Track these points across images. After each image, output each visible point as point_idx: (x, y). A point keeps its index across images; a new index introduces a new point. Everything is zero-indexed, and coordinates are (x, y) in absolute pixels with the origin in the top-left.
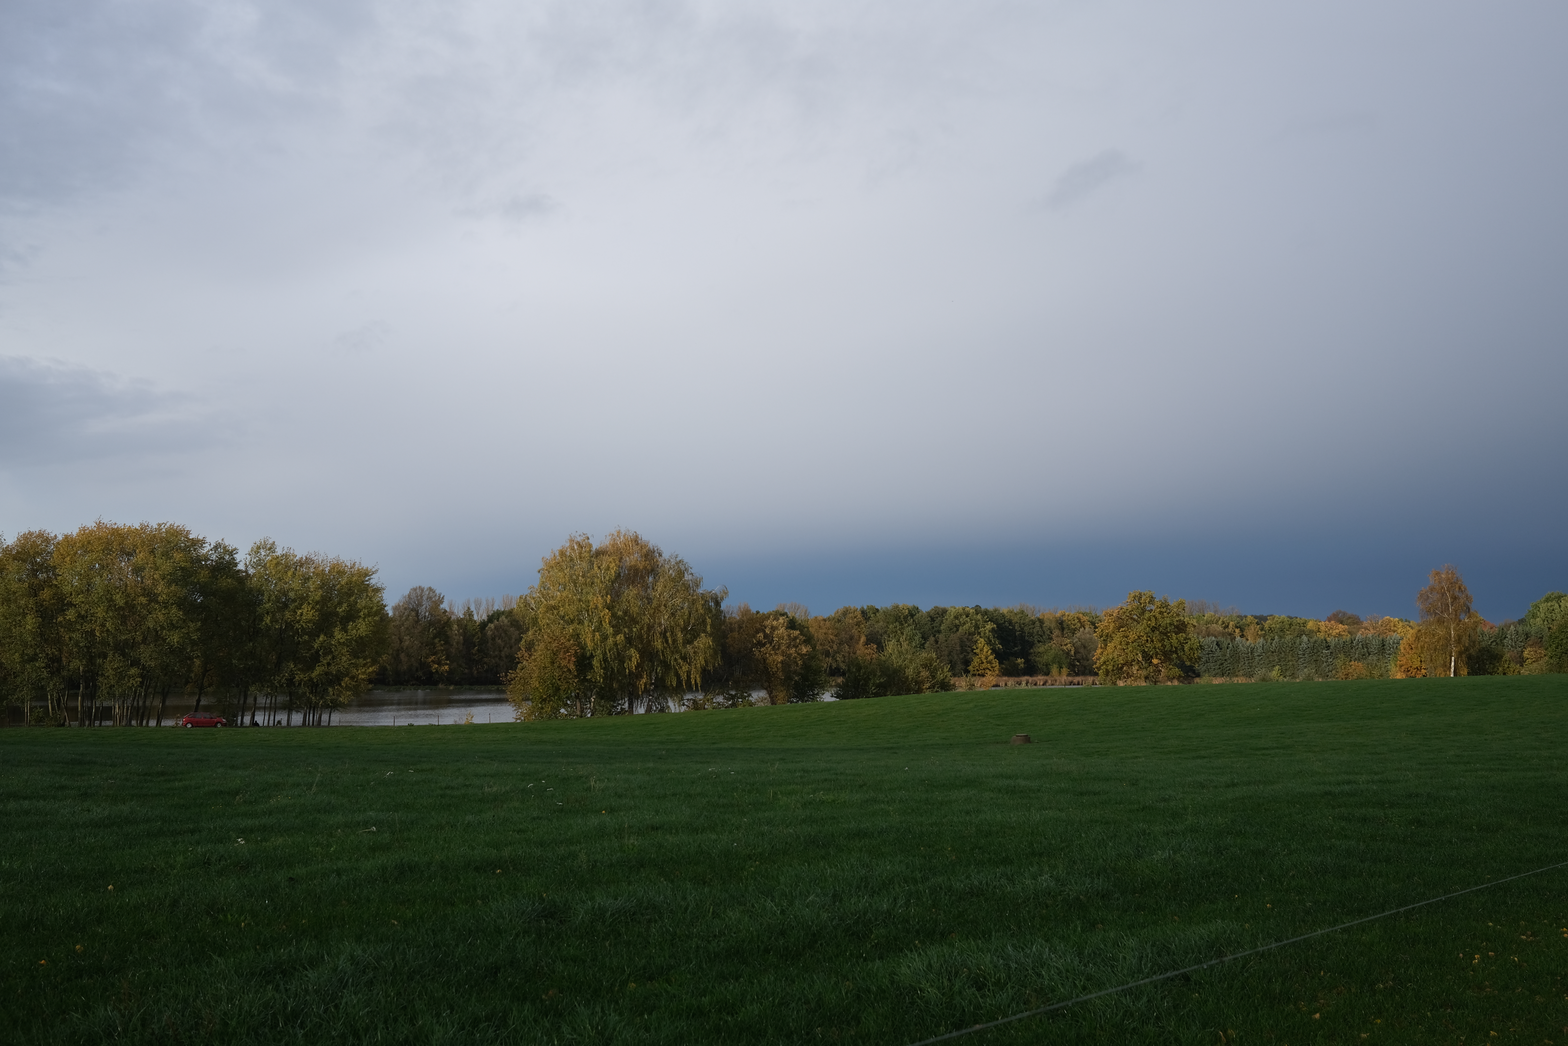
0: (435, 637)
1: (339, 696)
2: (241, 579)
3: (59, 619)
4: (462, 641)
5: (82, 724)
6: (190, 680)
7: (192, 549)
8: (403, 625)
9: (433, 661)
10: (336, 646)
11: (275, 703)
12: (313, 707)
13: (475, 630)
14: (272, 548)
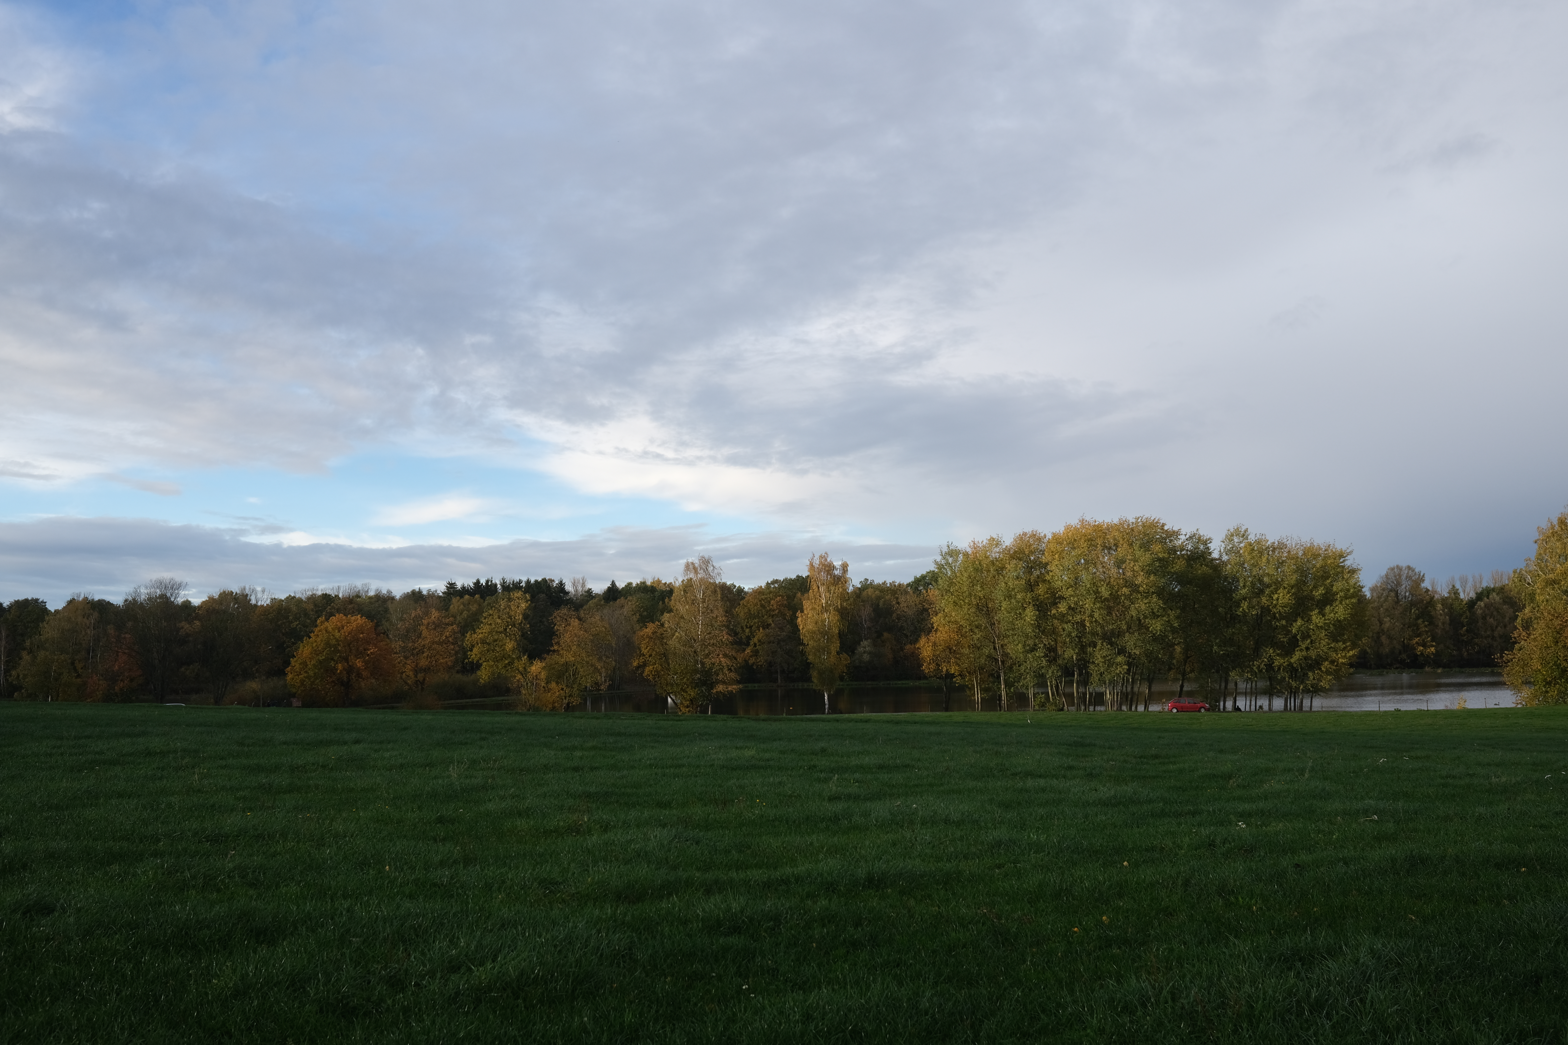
0: (1418, 618)
1: (1319, 680)
2: (1216, 567)
3: (1053, 612)
4: (1448, 621)
5: (1078, 709)
6: (1173, 667)
7: (1168, 540)
8: (1382, 606)
9: (1417, 643)
10: (1313, 630)
11: (1256, 689)
12: (1294, 692)
13: (1462, 609)
14: (1244, 536)
